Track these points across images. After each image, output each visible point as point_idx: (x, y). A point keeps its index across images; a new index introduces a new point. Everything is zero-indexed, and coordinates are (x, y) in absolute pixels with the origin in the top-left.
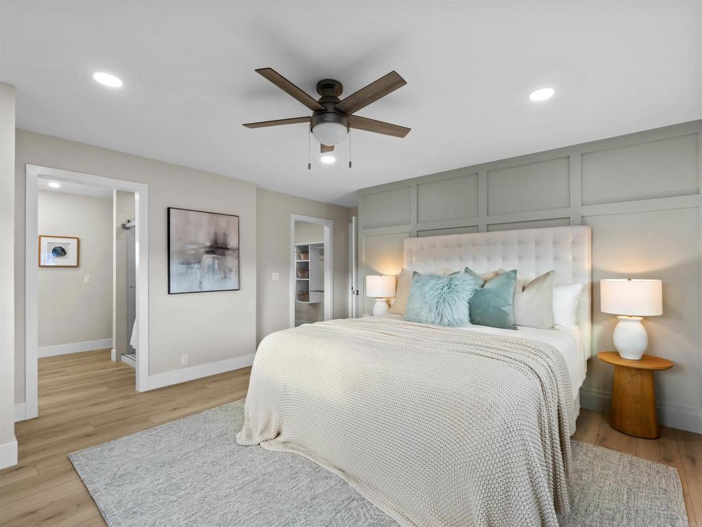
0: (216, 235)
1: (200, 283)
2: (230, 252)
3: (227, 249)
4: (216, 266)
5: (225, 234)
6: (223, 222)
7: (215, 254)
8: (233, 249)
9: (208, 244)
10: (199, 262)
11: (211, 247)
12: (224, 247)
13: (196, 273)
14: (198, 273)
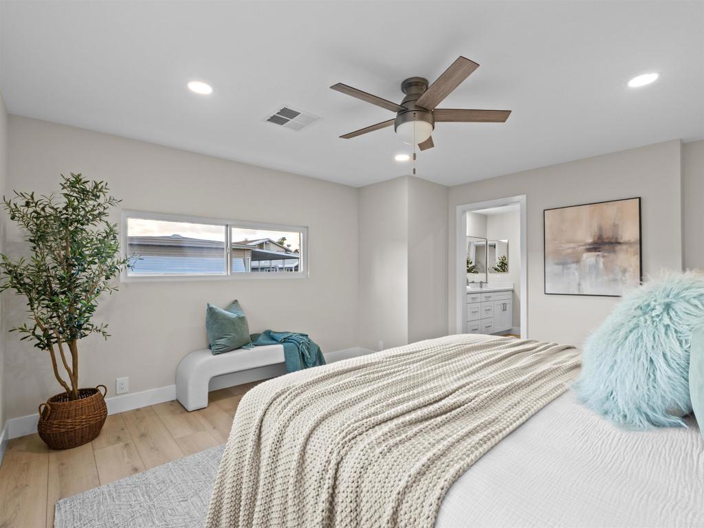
0: (600, 229)
1: (579, 285)
2: (624, 247)
3: (619, 243)
4: (601, 265)
5: (615, 226)
6: (611, 210)
7: (599, 251)
8: (629, 243)
9: (590, 240)
10: (578, 262)
11: (594, 243)
12: (614, 241)
13: (574, 274)
14: (577, 274)
